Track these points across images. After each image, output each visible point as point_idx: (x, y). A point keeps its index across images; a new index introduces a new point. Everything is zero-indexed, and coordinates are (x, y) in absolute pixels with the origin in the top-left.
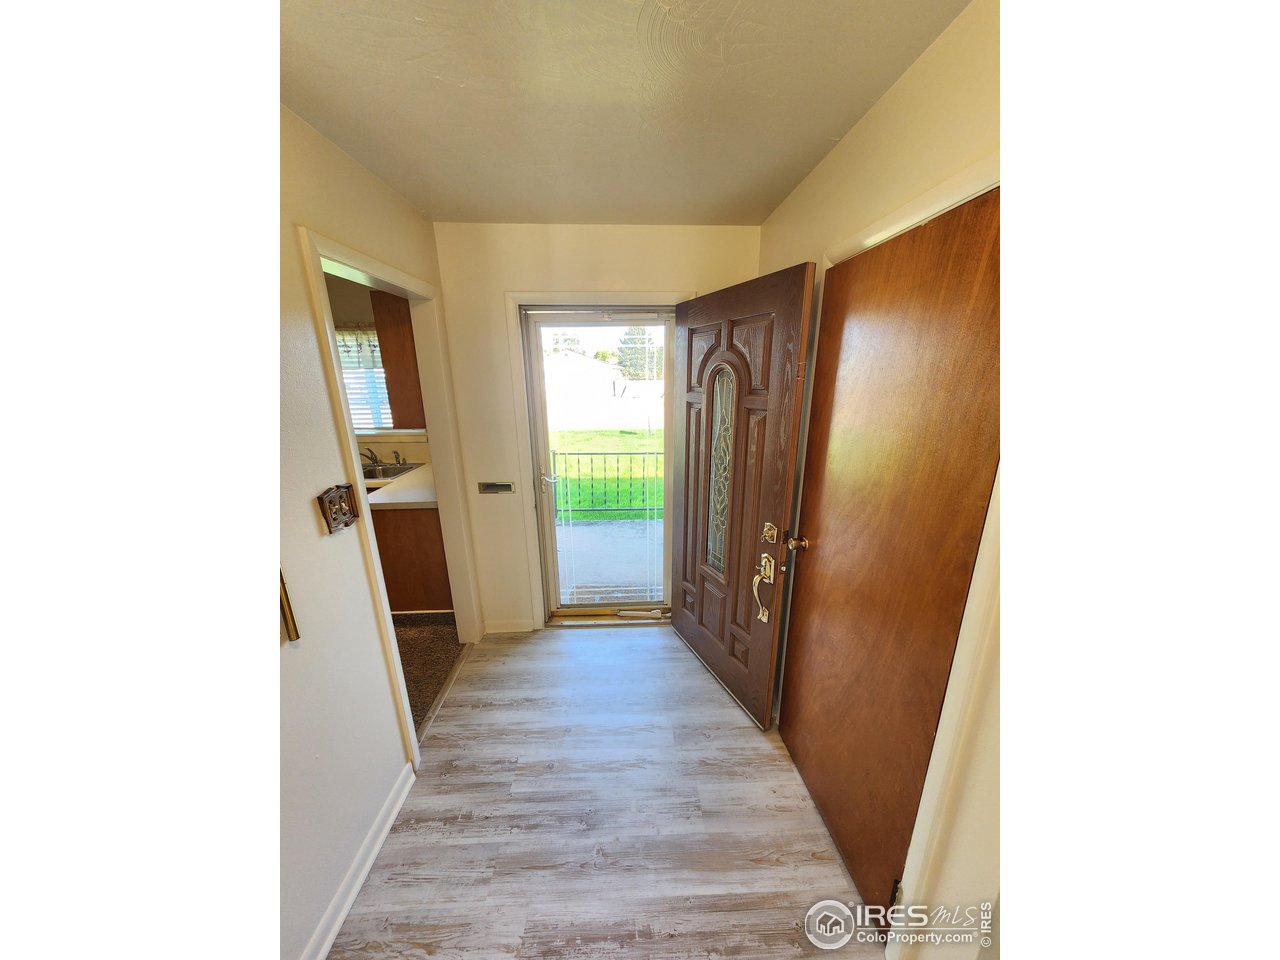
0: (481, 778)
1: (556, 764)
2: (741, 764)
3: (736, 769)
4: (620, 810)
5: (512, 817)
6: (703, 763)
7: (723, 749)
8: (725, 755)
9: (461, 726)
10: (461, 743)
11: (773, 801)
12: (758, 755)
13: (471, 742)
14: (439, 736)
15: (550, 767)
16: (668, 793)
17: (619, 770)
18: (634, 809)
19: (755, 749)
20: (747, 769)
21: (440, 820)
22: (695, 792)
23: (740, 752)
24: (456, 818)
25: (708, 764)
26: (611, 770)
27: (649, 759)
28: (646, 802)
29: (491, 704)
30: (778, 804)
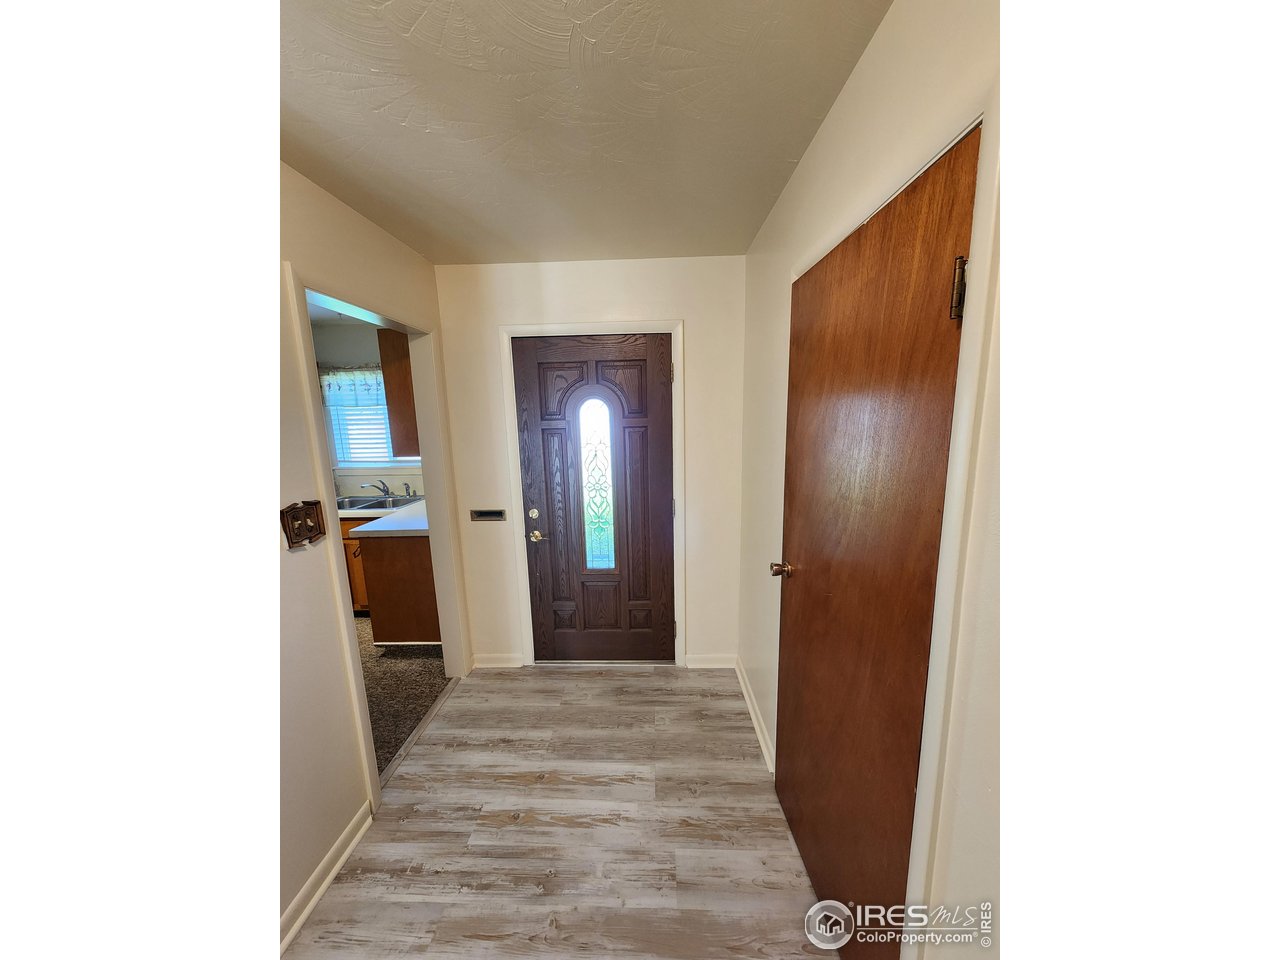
0: (441, 826)
1: (522, 815)
2: (727, 827)
3: (722, 832)
4: (585, 874)
5: (464, 874)
6: (685, 823)
7: (710, 808)
8: (710, 815)
9: (431, 766)
10: (427, 785)
11: (761, 875)
12: (749, 817)
13: (436, 785)
14: (406, 776)
15: (516, 817)
16: (641, 857)
17: (588, 825)
18: (599, 874)
19: (746, 810)
20: (735, 833)
21: (388, 872)
22: (672, 858)
23: (729, 812)
24: (404, 870)
25: (691, 825)
26: (580, 825)
27: (624, 814)
28: (614, 866)
29: (466, 744)
30: (767, 879)
